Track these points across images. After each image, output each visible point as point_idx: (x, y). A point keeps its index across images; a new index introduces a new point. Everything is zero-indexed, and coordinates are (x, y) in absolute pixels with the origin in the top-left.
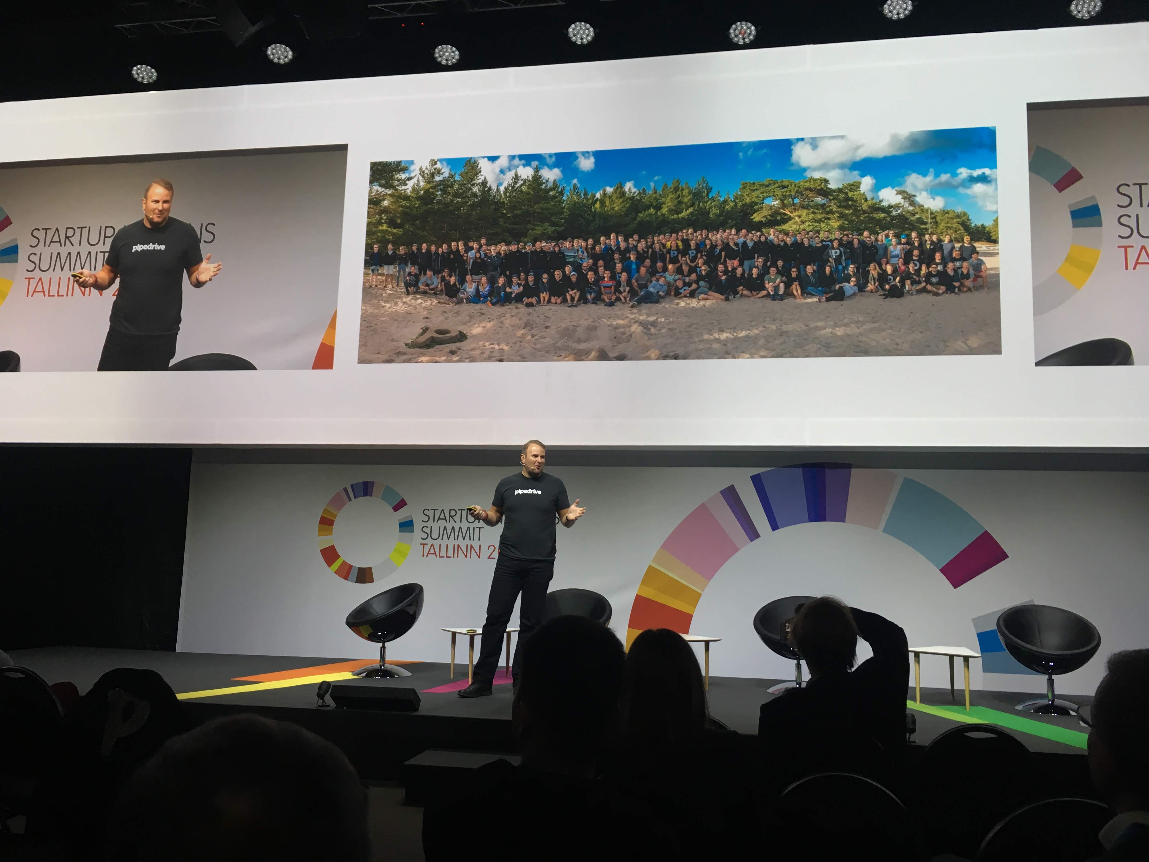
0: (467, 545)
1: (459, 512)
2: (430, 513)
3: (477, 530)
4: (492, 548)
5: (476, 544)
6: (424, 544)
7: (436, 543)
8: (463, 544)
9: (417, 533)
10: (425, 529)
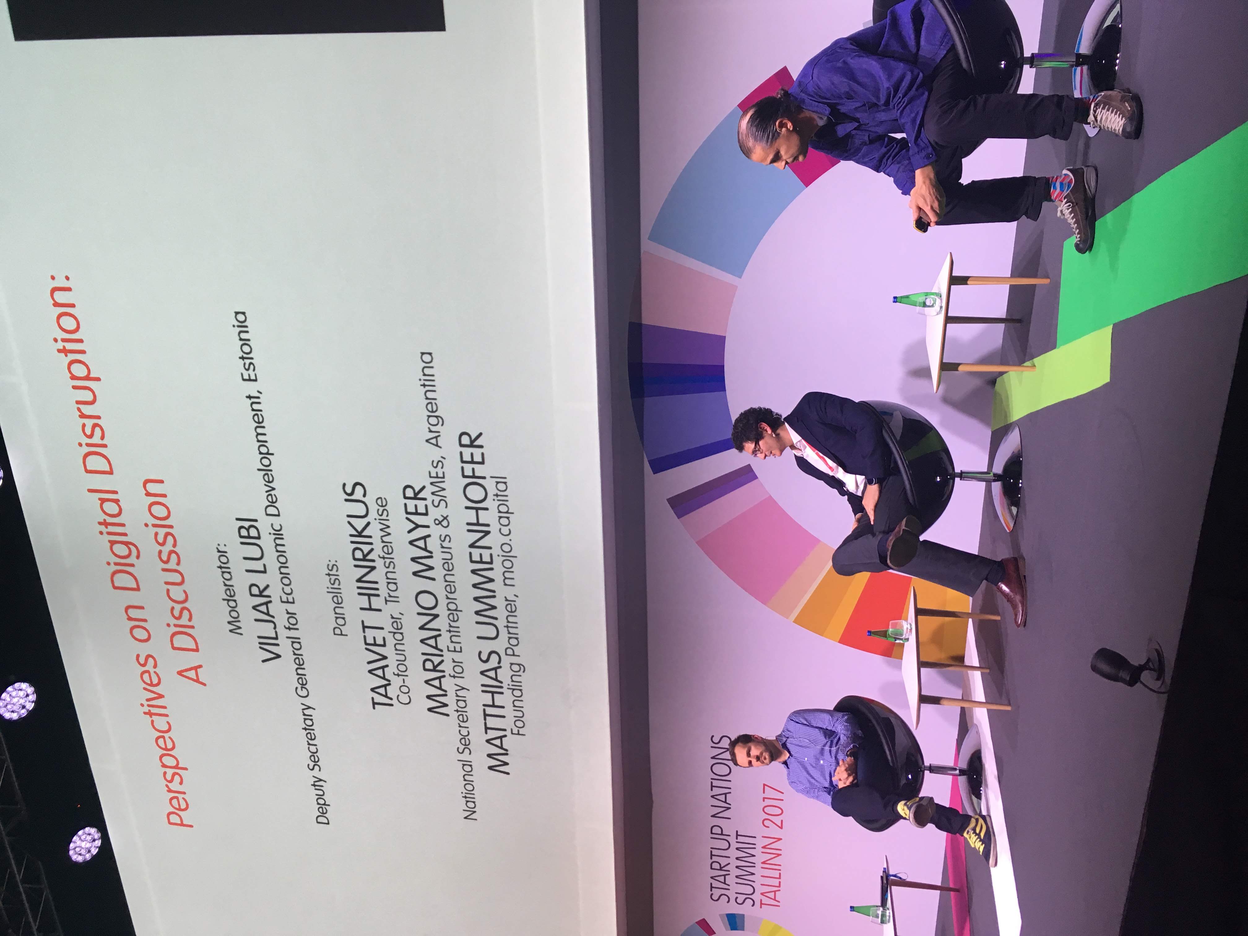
0: (762, 852)
1: (714, 859)
2: (717, 893)
3: (741, 839)
4: (766, 823)
5: (760, 842)
6: (761, 904)
7: (759, 889)
8: (759, 858)
9: (745, 910)
10: (739, 901)
